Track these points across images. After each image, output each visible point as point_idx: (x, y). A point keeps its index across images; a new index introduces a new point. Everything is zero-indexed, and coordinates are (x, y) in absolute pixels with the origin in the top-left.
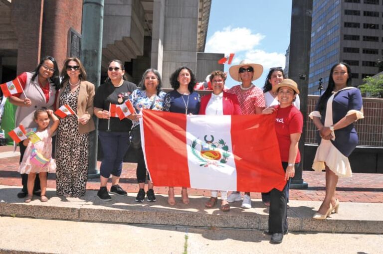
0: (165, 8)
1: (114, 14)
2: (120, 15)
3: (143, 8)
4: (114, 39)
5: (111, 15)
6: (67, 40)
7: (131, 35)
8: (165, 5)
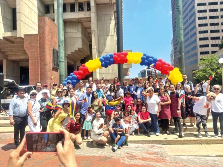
0: (98, 33)
1: (73, 37)
2: (76, 37)
3: (87, 32)
4: (74, 50)
5: (72, 38)
6: (51, 54)
7: (82, 47)
8: (98, 31)
